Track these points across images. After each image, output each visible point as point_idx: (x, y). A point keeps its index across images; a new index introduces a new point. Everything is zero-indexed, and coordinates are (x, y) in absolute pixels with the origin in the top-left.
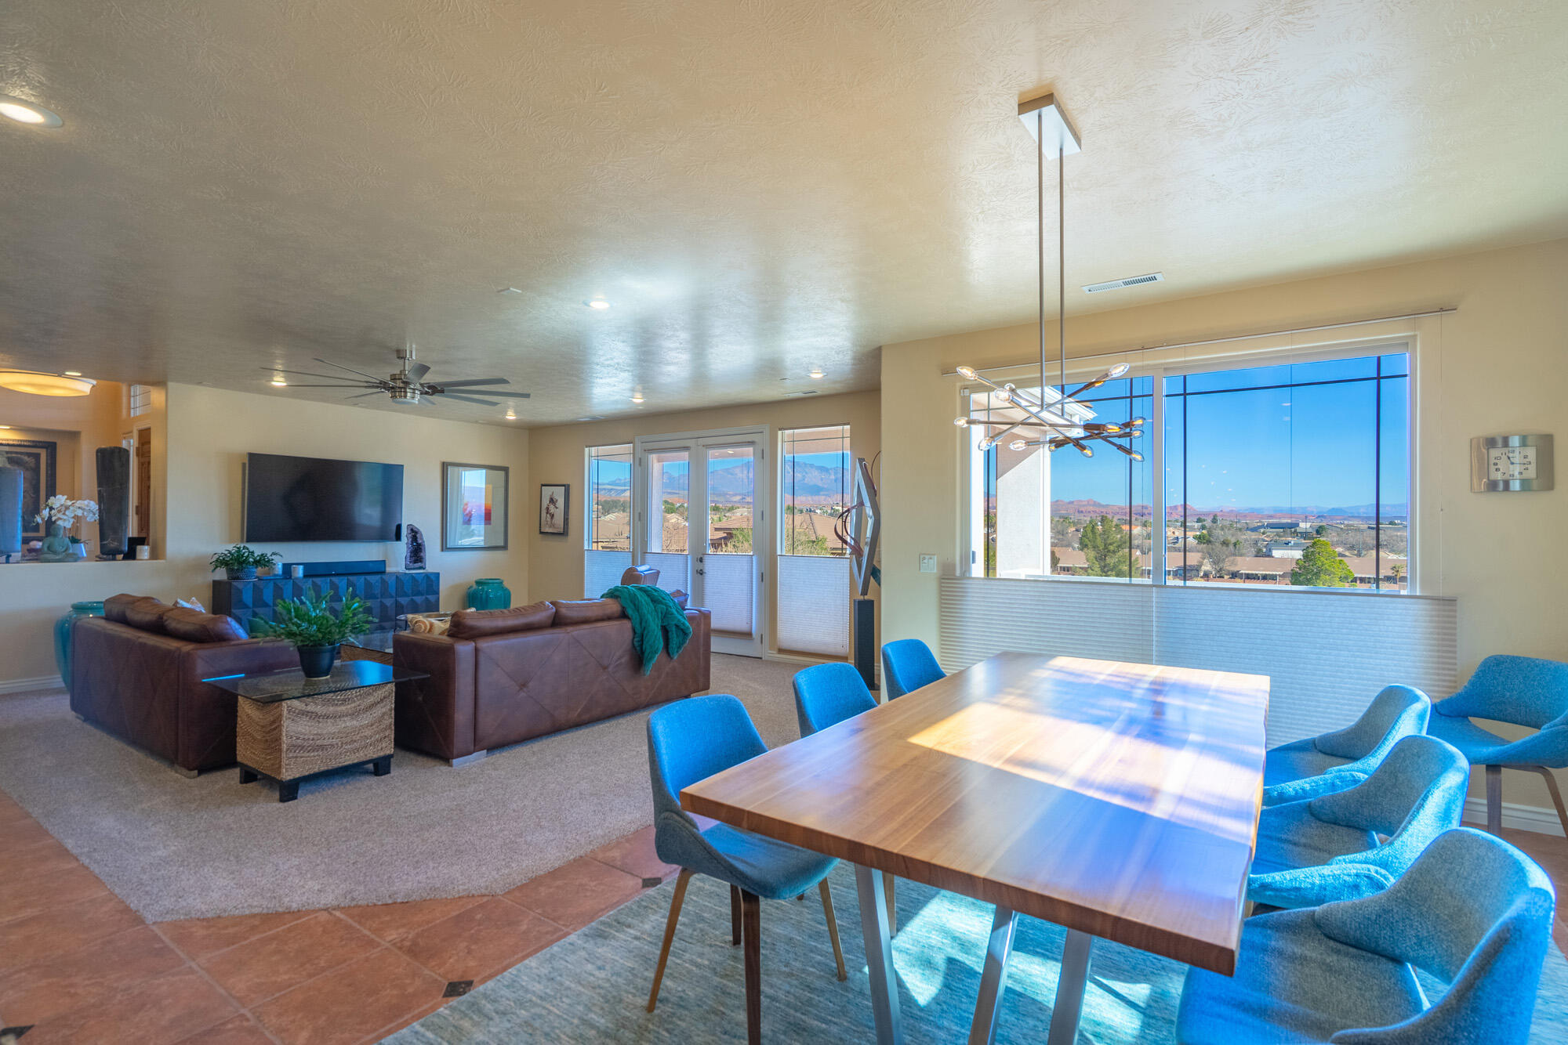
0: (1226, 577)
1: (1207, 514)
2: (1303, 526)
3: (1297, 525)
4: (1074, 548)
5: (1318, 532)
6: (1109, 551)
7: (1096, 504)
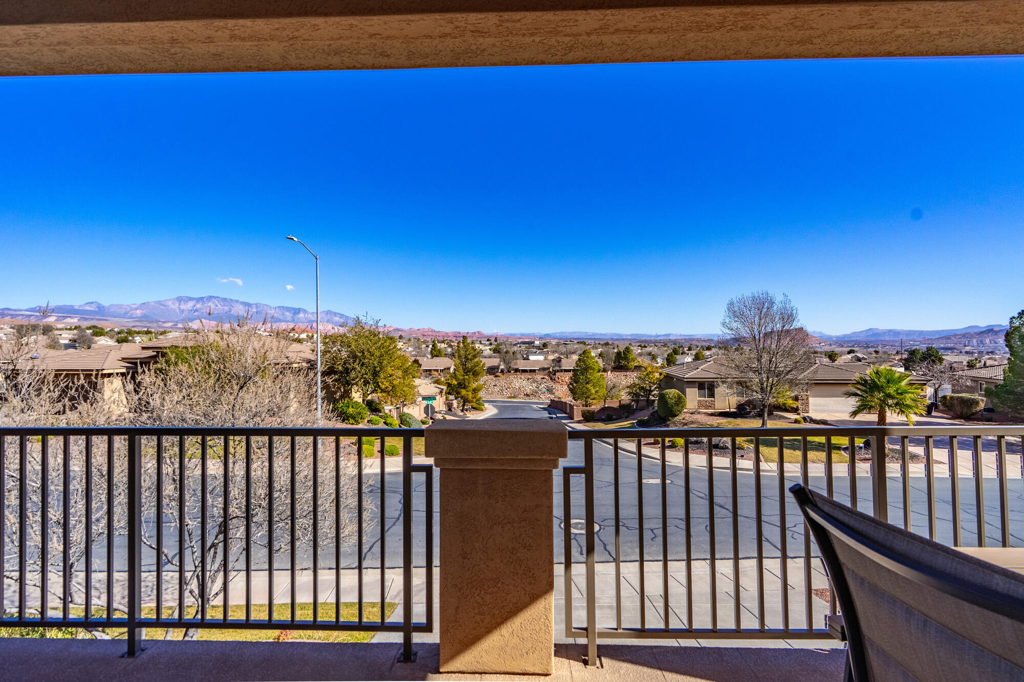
0: (512, 372)
1: (492, 336)
2: (537, 343)
3: (534, 342)
4: (428, 357)
5: (543, 346)
6: (468, 359)
7: (433, 331)
